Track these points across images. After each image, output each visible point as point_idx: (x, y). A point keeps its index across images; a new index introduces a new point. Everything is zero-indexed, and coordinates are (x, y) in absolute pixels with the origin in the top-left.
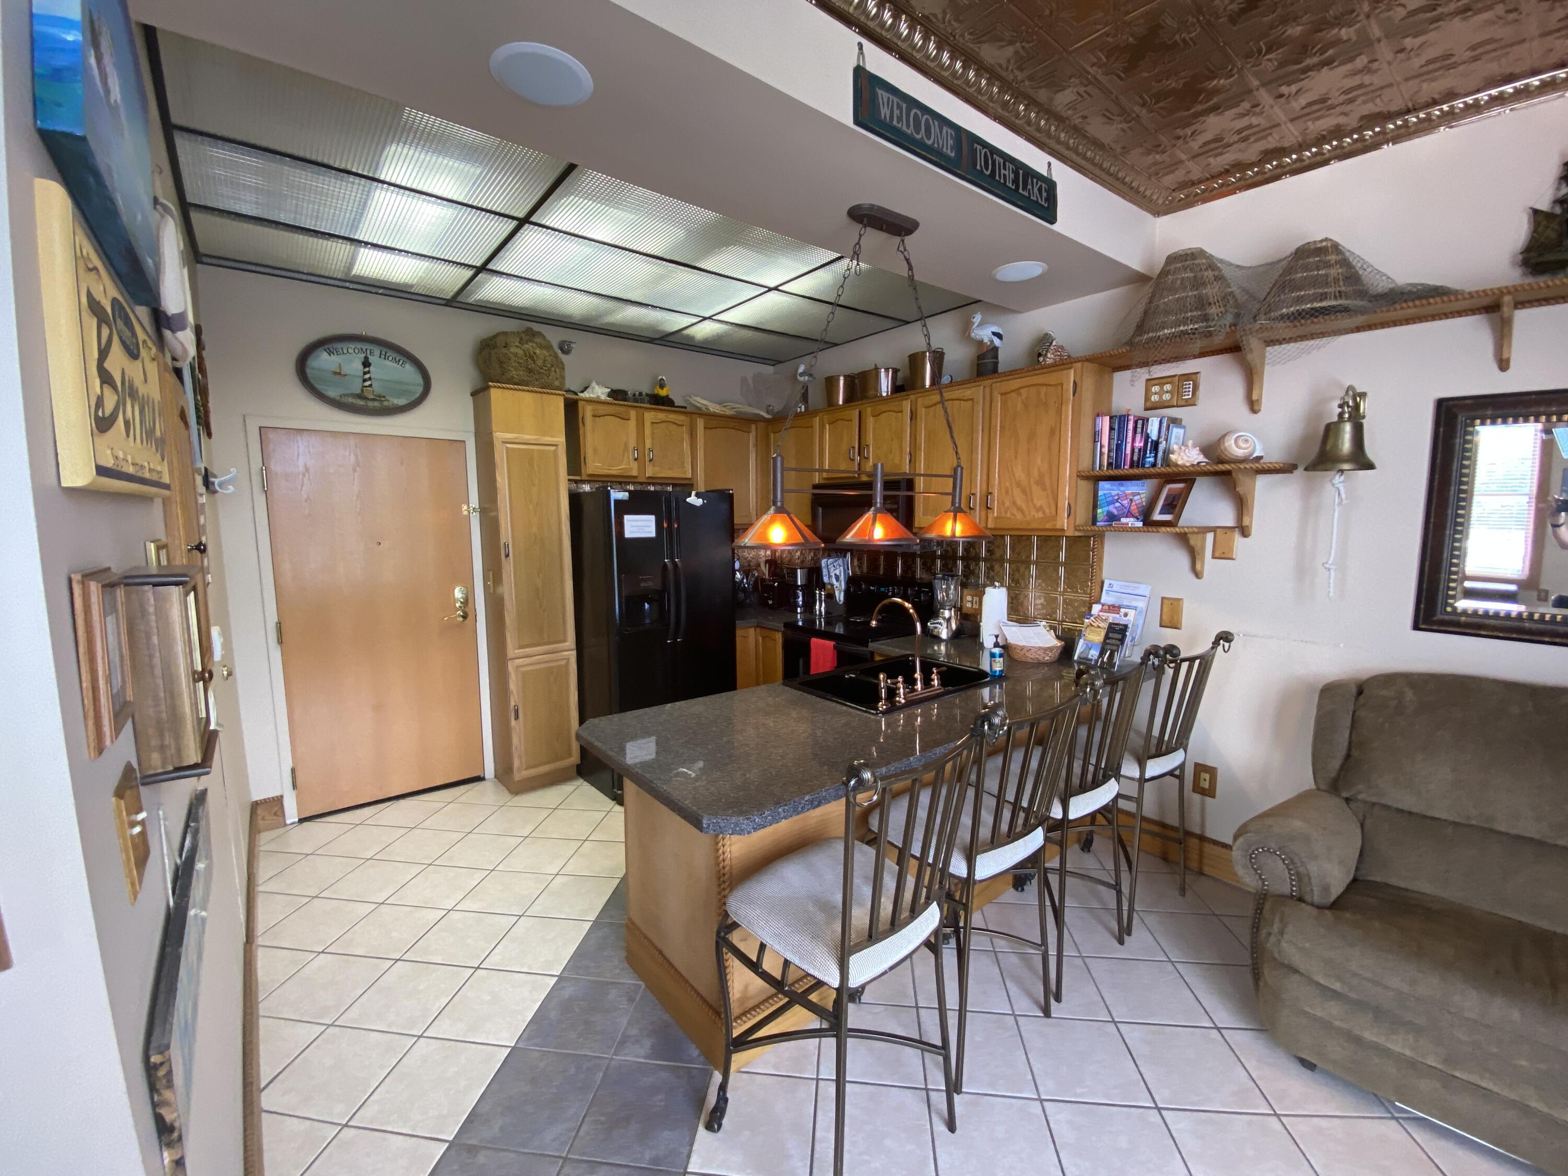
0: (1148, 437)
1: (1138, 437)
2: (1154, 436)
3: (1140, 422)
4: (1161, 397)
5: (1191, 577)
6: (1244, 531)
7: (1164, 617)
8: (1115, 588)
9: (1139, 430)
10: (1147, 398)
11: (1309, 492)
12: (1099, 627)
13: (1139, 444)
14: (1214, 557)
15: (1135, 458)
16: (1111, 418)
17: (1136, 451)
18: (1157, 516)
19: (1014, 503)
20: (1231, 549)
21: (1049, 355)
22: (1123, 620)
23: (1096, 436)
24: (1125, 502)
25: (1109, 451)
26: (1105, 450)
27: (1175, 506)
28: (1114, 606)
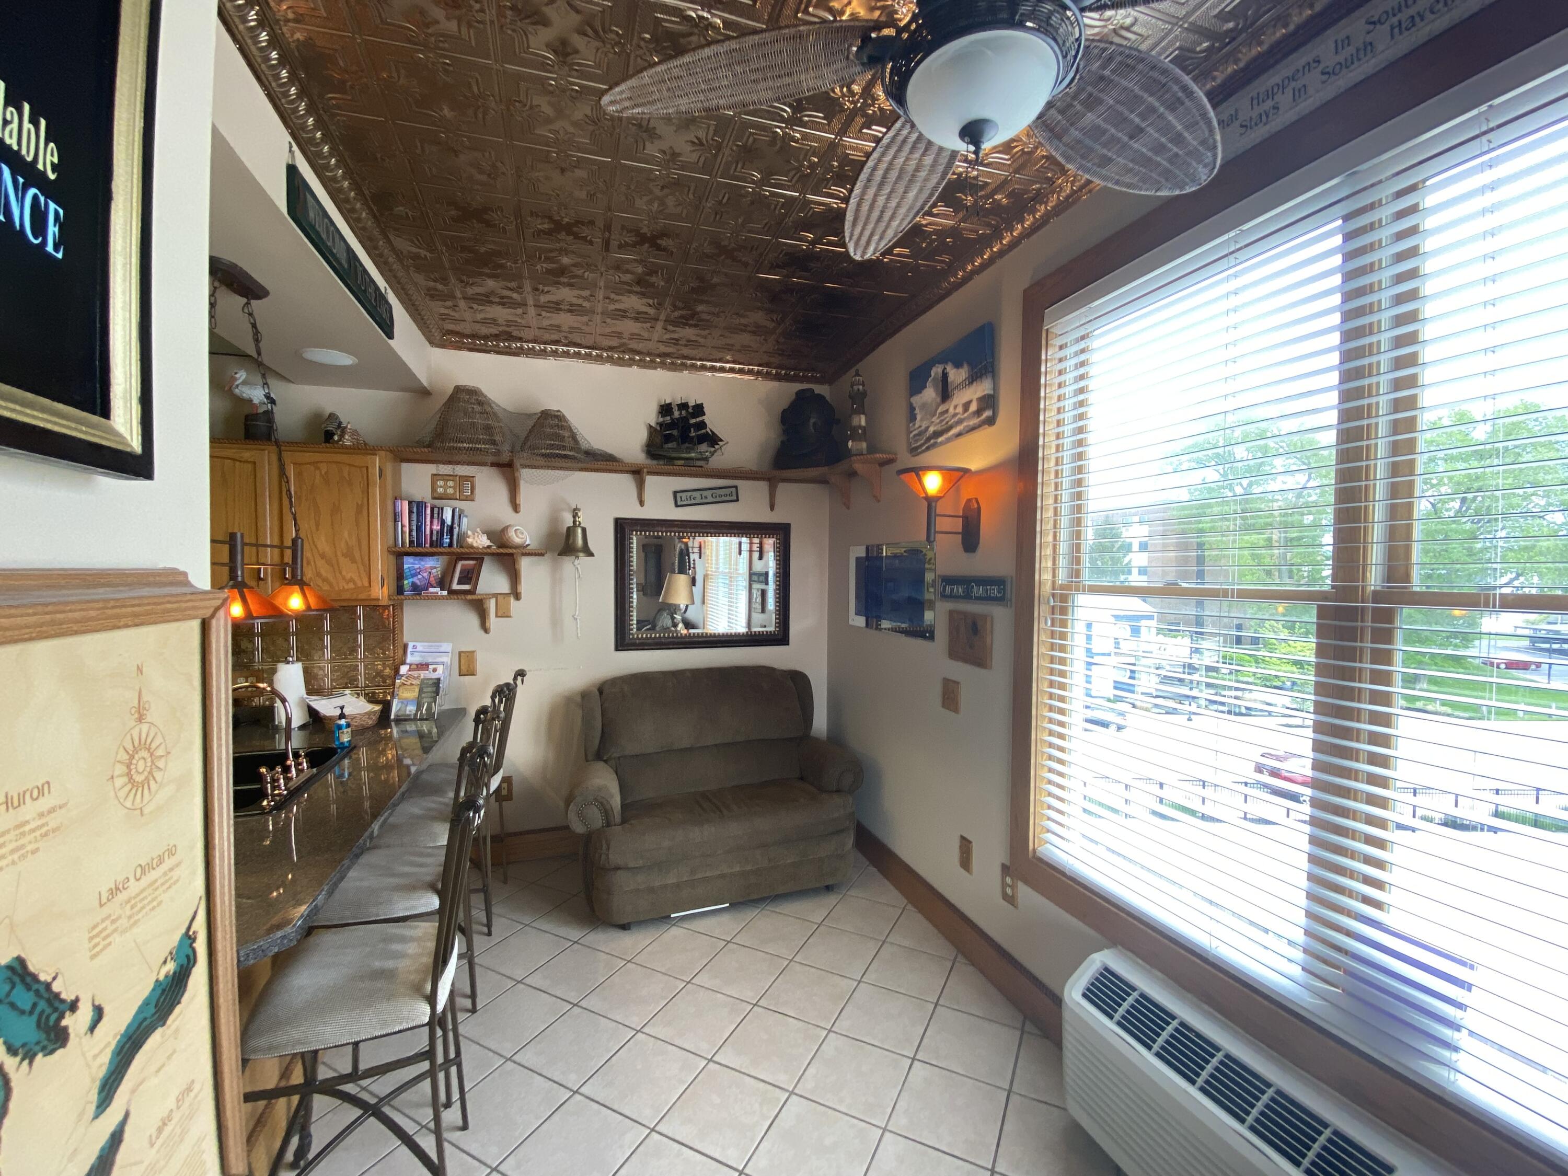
0: (443, 522)
1: (435, 521)
2: (448, 521)
3: (436, 510)
4: (445, 490)
5: (482, 632)
6: (517, 597)
7: (462, 667)
8: (418, 649)
9: (436, 516)
10: (434, 489)
11: (555, 569)
12: (412, 684)
13: (436, 527)
14: (497, 616)
15: (434, 538)
16: (410, 503)
17: (435, 533)
18: (455, 586)
19: (319, 575)
20: (509, 609)
21: (347, 437)
22: (435, 676)
23: (396, 517)
24: (425, 575)
25: (411, 531)
26: (407, 529)
27: (471, 578)
28: (422, 665)
